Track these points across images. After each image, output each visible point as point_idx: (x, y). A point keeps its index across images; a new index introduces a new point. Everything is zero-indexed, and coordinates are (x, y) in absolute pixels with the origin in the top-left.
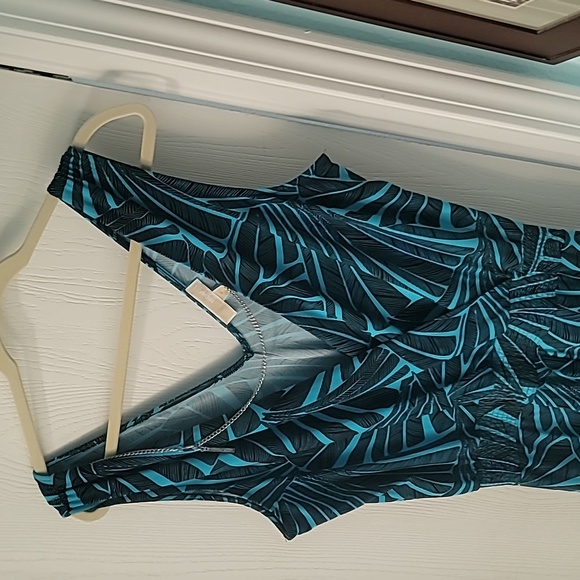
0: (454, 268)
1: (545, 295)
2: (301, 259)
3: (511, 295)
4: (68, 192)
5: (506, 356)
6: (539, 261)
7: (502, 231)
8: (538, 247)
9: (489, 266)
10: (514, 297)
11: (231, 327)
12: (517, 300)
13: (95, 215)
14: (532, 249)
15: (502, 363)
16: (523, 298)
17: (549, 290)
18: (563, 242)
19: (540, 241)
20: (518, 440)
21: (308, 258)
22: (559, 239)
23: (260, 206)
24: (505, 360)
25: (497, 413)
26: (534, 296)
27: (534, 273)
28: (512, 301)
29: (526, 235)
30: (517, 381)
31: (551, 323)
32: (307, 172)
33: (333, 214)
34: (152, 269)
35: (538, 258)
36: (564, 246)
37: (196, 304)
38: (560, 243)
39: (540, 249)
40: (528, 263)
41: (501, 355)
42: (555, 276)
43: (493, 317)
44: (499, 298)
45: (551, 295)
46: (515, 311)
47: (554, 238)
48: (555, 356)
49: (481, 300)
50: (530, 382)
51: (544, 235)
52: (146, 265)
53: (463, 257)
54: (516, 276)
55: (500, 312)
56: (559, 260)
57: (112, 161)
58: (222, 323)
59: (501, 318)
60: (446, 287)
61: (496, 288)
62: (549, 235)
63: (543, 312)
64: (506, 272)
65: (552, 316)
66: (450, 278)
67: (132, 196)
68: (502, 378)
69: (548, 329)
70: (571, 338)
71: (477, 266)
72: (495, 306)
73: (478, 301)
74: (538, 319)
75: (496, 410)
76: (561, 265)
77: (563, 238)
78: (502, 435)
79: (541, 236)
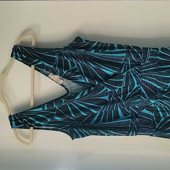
0: (122, 63)
1: (153, 68)
2: (76, 66)
3: (141, 69)
4: (14, 55)
5: (145, 91)
6: (149, 58)
7: (135, 50)
8: (148, 53)
9: (132, 61)
10: (142, 70)
11: (62, 85)
12: (143, 70)
13: (21, 60)
14: (146, 54)
15: (143, 93)
16: (145, 70)
17: (154, 67)
18: (157, 51)
19: (148, 52)
20: (154, 120)
21: (78, 65)
22: (155, 51)
23: (62, 52)
24: (145, 92)
25: (144, 111)
26: (149, 69)
27: (148, 62)
28: (142, 71)
29: (143, 50)
30: (148, 98)
31: (156, 77)
32: (73, 42)
33: (81, 51)
34: (39, 72)
35: (148, 57)
36: (157, 53)
37: (52, 80)
38: (156, 52)
39: (149, 54)
40: (145, 59)
41: (143, 90)
42: (156, 62)
43: (134, 75)
44: (137, 70)
45: (155, 68)
46: (143, 74)
47: (153, 50)
48: (163, 90)
49: (130, 70)
50: (153, 99)
51: (150, 50)
52: (37, 71)
53: (123, 59)
54: (142, 63)
55: (137, 74)
56: (157, 57)
57: (23, 47)
58: (59, 84)
59: (137, 76)
60: (119, 68)
61: (136, 67)
62: (152, 50)
63: (153, 73)
64: (139, 62)
65: (156, 75)
66: (121, 66)
67: (30, 54)
68: (143, 98)
69: (156, 79)
70: (165, 81)
71: (128, 61)
72: (135, 72)
73: (129, 70)
74: (151, 76)
75: (144, 110)
76: (157, 58)
77: (157, 50)
78: (147, 118)
79: (148, 50)
